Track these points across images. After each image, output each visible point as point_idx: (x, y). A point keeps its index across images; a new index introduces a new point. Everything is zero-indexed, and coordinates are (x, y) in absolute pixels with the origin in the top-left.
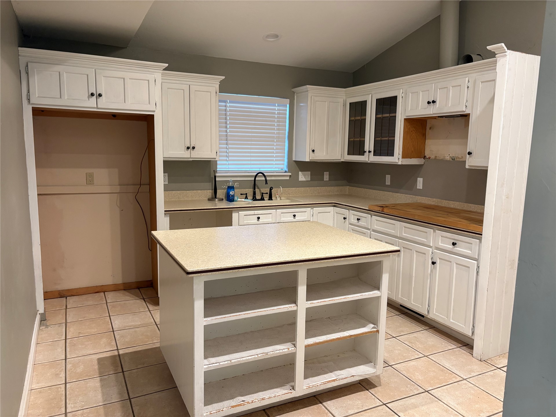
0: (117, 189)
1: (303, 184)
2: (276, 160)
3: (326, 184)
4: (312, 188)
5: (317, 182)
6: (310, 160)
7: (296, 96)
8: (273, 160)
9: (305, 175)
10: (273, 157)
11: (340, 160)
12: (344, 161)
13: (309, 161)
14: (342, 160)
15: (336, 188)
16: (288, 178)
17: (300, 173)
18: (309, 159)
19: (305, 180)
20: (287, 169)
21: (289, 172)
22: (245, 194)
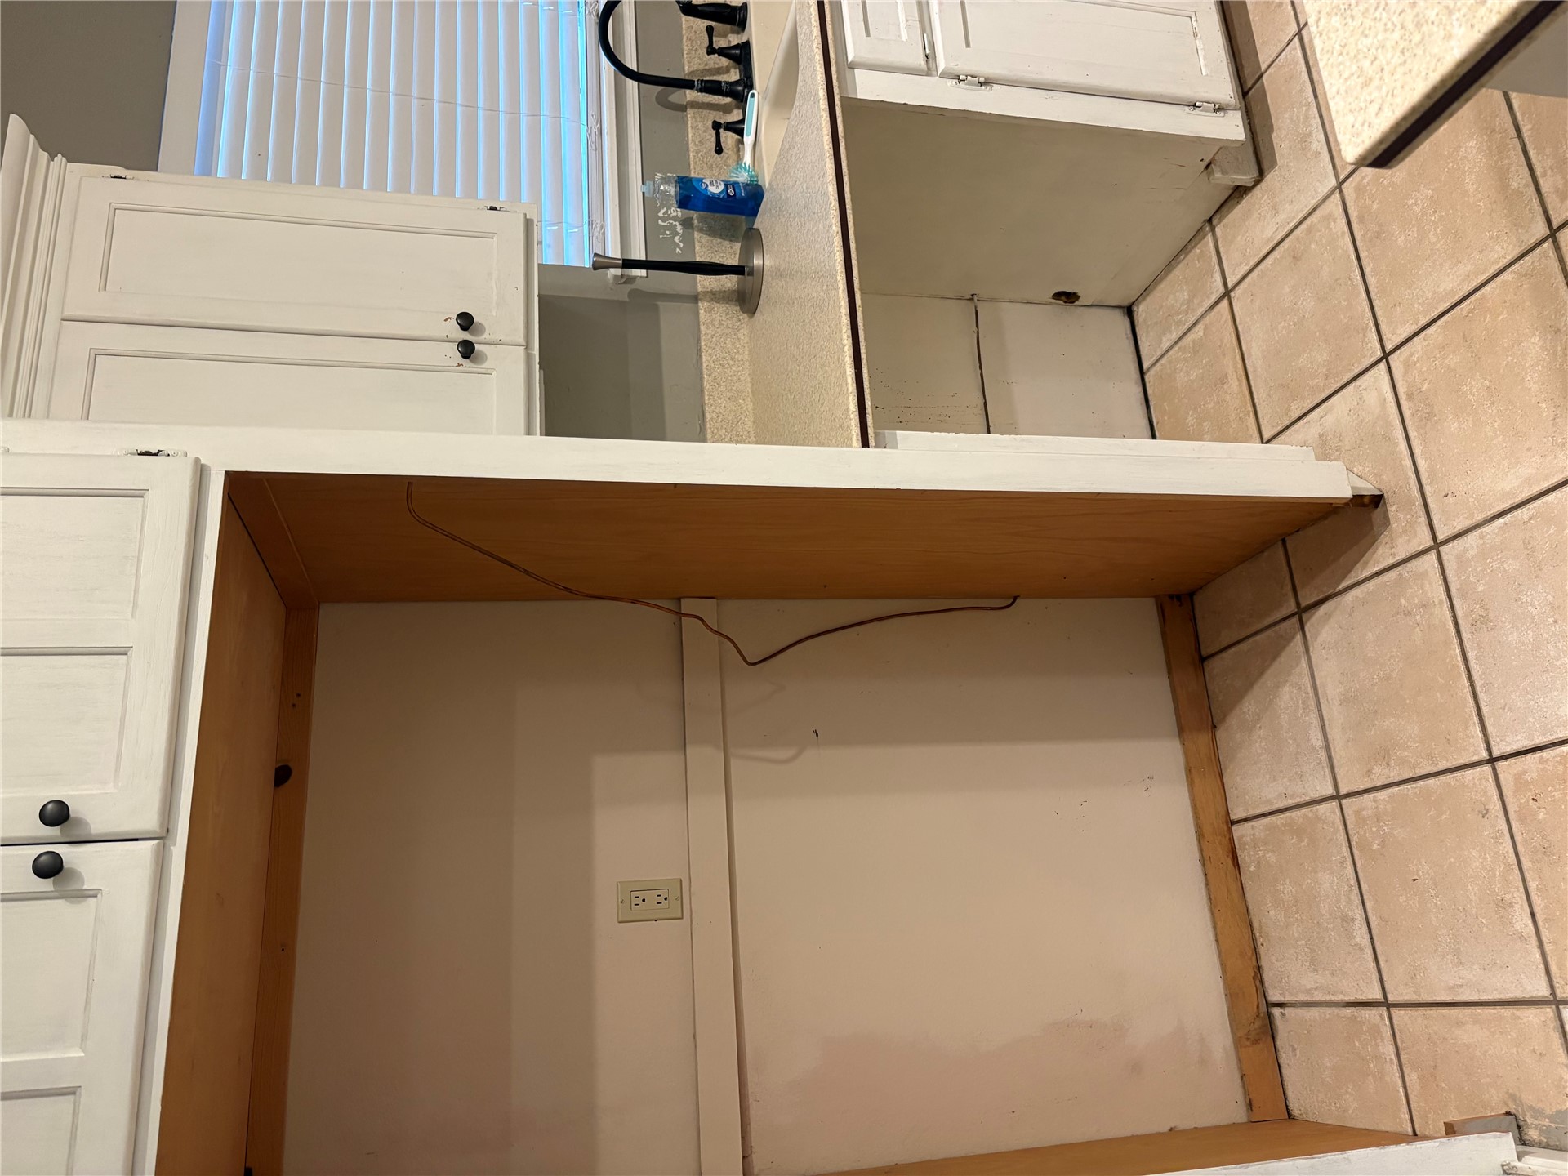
0: (704, 757)
22: (718, 135)
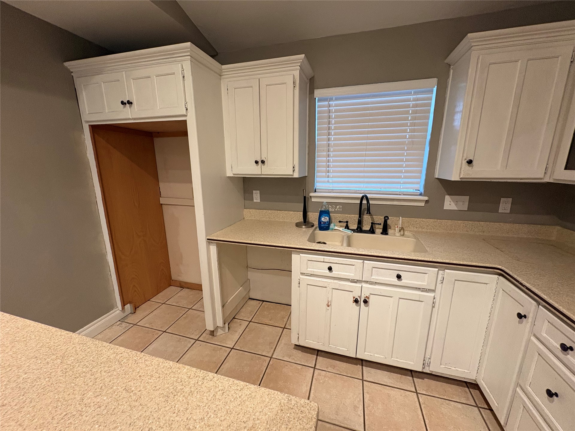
1: (451, 215)
2: (405, 177)
3: (503, 219)
4: (470, 222)
5: (482, 213)
6: (461, 178)
7: (452, 71)
8: (400, 177)
9: (456, 203)
10: (401, 172)
11: (541, 179)
12: (551, 181)
13: (460, 180)
14: (547, 180)
15: (525, 228)
16: (423, 204)
17: (447, 197)
18: (459, 176)
19: (457, 209)
20: (423, 190)
21: (425, 195)
22: (345, 222)
